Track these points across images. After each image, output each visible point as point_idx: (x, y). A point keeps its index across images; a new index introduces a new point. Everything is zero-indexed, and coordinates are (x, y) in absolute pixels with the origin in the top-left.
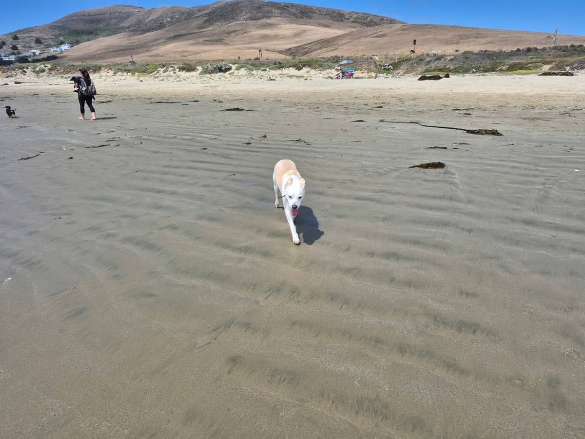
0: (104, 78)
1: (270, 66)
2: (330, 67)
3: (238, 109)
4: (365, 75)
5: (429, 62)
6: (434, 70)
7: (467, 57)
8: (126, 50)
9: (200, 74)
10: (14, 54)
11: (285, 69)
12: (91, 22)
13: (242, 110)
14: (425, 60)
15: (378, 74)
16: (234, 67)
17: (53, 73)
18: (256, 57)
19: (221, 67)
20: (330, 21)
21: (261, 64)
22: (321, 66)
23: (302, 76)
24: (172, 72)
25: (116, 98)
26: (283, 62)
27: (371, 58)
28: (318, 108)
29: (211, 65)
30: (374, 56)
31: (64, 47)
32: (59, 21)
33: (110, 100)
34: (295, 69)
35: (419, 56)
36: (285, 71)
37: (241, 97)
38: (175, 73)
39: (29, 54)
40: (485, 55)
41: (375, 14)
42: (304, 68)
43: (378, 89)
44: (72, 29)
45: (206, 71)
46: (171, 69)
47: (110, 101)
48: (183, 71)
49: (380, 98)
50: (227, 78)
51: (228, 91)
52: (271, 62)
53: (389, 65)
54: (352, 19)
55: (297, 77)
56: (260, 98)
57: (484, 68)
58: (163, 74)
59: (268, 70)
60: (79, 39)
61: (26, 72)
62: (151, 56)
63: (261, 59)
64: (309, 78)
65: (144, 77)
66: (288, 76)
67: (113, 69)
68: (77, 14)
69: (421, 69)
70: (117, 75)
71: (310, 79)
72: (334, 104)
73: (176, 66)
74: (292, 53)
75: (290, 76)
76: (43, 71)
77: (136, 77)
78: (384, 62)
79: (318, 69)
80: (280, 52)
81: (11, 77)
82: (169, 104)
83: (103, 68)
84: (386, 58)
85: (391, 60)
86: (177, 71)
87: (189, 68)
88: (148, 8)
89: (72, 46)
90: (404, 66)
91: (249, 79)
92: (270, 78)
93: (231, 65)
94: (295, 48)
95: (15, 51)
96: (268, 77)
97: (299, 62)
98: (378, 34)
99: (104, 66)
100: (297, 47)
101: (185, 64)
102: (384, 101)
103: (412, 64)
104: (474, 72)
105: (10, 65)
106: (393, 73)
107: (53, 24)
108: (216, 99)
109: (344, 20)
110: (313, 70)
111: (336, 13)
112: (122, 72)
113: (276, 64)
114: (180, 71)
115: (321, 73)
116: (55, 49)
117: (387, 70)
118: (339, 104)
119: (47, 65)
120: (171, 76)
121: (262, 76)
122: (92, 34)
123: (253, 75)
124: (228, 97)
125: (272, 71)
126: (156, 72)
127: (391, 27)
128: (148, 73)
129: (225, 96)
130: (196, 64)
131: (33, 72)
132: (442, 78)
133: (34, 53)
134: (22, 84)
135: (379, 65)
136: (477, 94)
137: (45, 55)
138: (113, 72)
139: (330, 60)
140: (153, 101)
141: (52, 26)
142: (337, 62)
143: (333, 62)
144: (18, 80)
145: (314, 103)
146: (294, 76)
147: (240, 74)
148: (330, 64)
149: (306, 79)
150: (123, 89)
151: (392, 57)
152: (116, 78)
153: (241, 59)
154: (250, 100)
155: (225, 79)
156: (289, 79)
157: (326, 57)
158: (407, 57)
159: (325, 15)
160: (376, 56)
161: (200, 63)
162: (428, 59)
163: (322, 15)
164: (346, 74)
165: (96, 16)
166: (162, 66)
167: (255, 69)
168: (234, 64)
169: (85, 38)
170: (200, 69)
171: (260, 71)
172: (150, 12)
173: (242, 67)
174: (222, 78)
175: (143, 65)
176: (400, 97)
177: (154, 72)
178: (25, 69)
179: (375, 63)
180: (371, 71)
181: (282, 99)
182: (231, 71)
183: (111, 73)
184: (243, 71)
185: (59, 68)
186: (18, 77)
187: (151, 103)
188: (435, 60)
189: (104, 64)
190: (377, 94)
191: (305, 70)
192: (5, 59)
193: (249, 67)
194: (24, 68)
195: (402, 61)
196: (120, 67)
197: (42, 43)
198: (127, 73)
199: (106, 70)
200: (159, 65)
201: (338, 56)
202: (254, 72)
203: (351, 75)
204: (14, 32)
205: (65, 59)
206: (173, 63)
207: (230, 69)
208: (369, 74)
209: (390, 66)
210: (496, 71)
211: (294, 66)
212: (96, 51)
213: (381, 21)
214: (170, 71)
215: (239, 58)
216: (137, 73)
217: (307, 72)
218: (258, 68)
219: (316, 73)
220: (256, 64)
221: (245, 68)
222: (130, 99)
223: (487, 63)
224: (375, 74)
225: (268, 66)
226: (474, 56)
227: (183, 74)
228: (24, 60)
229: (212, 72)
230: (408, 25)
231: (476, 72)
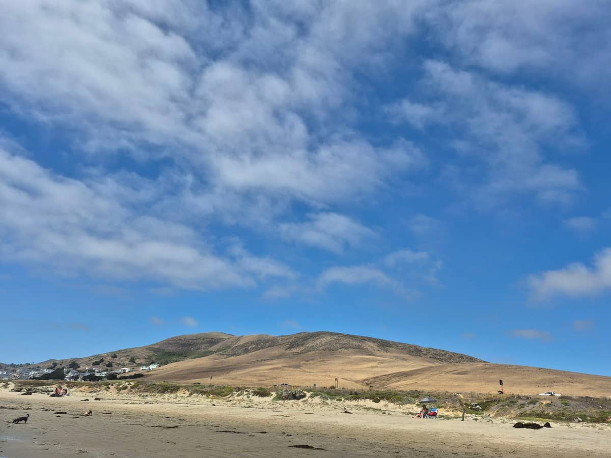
0: (178, 399)
1: (346, 396)
2: (410, 402)
3: (307, 446)
4: (450, 413)
5: (522, 406)
6: (530, 415)
7: (567, 403)
8: (207, 372)
9: (273, 399)
10: (107, 370)
11: (361, 400)
12: (184, 345)
13: (311, 448)
14: (517, 403)
15: (465, 414)
16: (308, 394)
17: (134, 391)
18: (332, 385)
19: (296, 394)
20: (407, 356)
21: (337, 393)
22: (400, 400)
23: (380, 410)
24: (246, 396)
25: (184, 423)
26: (360, 392)
27: (455, 396)
28: (398, 452)
29: (285, 391)
30: (458, 393)
31: (152, 367)
32: (157, 344)
33: (177, 424)
34: (372, 401)
35: (509, 398)
36: (361, 402)
37: (312, 431)
38: (248, 397)
39: (120, 371)
40: (587, 401)
41: (453, 352)
42: (381, 400)
43: (467, 434)
44: (166, 351)
45: (280, 397)
46: (245, 393)
47: (177, 427)
48: (257, 396)
49: (471, 447)
50: (300, 405)
51: (299, 422)
52: (347, 392)
53: (476, 405)
54: (429, 355)
55: (374, 410)
56: (332, 434)
57: (590, 417)
58: (236, 398)
59: (343, 399)
60: (168, 360)
61: (109, 388)
62: (229, 379)
63: (337, 388)
64: (387, 413)
65: (217, 400)
66: (364, 408)
67: (190, 391)
68: (175, 339)
69: (514, 411)
70: (192, 396)
71: (389, 414)
72: (417, 449)
73: (251, 391)
74: (369, 384)
75: (366, 408)
76: (125, 388)
77: (210, 400)
78: (470, 401)
79: (397, 403)
80: (357, 382)
81: (95, 392)
82: (235, 434)
83: (181, 389)
84: (472, 397)
85: (477, 400)
86: (251, 396)
87: (263, 393)
88: (238, 335)
89: (160, 366)
90: (494, 408)
91: (323, 408)
92: (345, 408)
93: (305, 392)
94: (371, 378)
95: (109, 368)
96: (343, 408)
97: (377, 394)
98: (458, 371)
99: (182, 387)
100: (374, 378)
101: (261, 389)
102: (477, 451)
103: (503, 406)
104: (579, 421)
105: (98, 380)
106: (483, 414)
107: (151, 346)
108: (285, 431)
109: (422, 355)
110: (392, 404)
111: (413, 348)
112: (198, 393)
113: (351, 395)
114: (254, 395)
115: (400, 408)
116: (144, 368)
117: (475, 410)
118: (422, 450)
119: (131, 383)
120: (244, 400)
121: (336, 405)
122: (183, 355)
123: (327, 404)
124: (298, 430)
125: (347, 401)
126: (230, 395)
127: (473, 365)
128: (222, 396)
129: (295, 429)
130: (271, 390)
131: (116, 388)
132: (542, 427)
133: (125, 370)
134: (101, 401)
135: (466, 404)
136: (592, 453)
137: (132, 374)
138: (189, 393)
139: (409, 394)
140: (220, 429)
141: (149, 348)
142: (417, 397)
143: (413, 397)
144: (99, 397)
145: (393, 445)
146: (370, 408)
147: (313, 402)
148: (409, 398)
149: (384, 413)
150: (194, 413)
151: (479, 397)
152: (190, 399)
153: (317, 387)
154: (322, 436)
155: (297, 407)
156: (365, 411)
157: (405, 390)
158: (496, 398)
159: (402, 349)
160: (461, 393)
161: (275, 388)
162: (520, 402)
163: (399, 349)
164: (428, 413)
165: (190, 341)
166: (237, 389)
167: (330, 398)
168: (308, 391)
169: (174, 359)
170: (274, 394)
171: (335, 401)
172: (239, 339)
173: (317, 395)
174: (295, 406)
175: (220, 388)
176: (496, 448)
177: (228, 395)
178: (110, 386)
179: (460, 401)
180: (456, 410)
181: (356, 437)
182: (304, 399)
183: (187, 393)
184: (317, 400)
185: (141, 386)
186: (101, 392)
187: (217, 431)
188: (529, 403)
189: (183, 385)
190: (468, 441)
191: (382, 403)
192: (97, 375)
193: (324, 395)
194: (109, 384)
195: (491, 402)
196: (197, 388)
197: (134, 362)
198: (202, 395)
199: (183, 390)
200: (235, 388)
201: (418, 390)
202: (329, 401)
203: (434, 414)
204: (115, 352)
205: (150, 377)
206: (249, 386)
207: (304, 396)
208: (455, 413)
209: (478, 406)
210: (608, 422)
211: (370, 398)
212: (180, 372)
213: (462, 358)
214: (244, 396)
215: (315, 385)
216: (211, 396)
217: (385, 405)
218: (332, 397)
219: (394, 407)
220: (331, 393)
221: (319, 397)
222: (197, 425)
223: (593, 411)
224: (462, 413)
225: (343, 396)
226: (574, 403)
227: (256, 399)
228: (113, 377)
229: (286, 398)
230: (490, 365)
231: (583, 421)
